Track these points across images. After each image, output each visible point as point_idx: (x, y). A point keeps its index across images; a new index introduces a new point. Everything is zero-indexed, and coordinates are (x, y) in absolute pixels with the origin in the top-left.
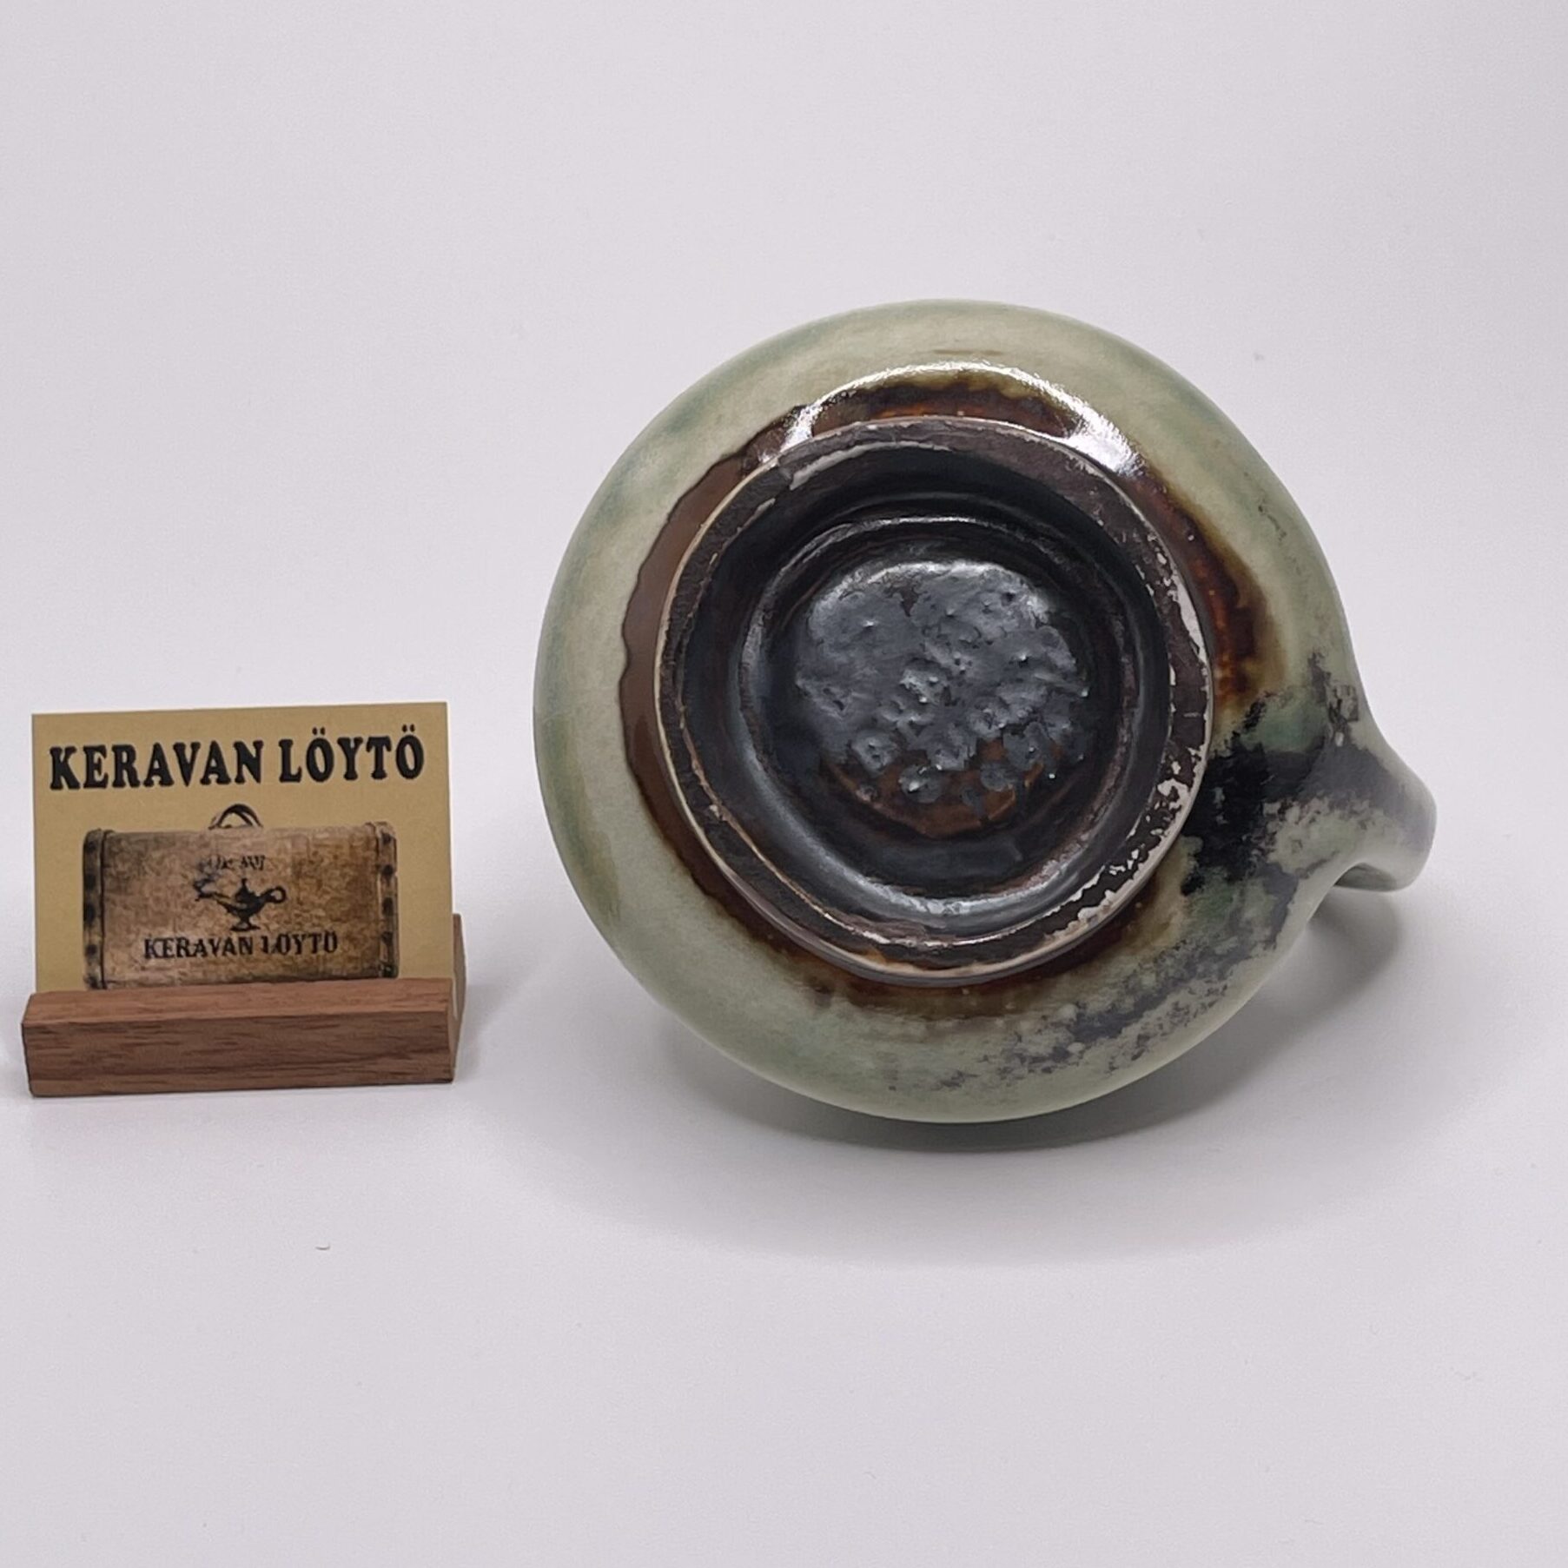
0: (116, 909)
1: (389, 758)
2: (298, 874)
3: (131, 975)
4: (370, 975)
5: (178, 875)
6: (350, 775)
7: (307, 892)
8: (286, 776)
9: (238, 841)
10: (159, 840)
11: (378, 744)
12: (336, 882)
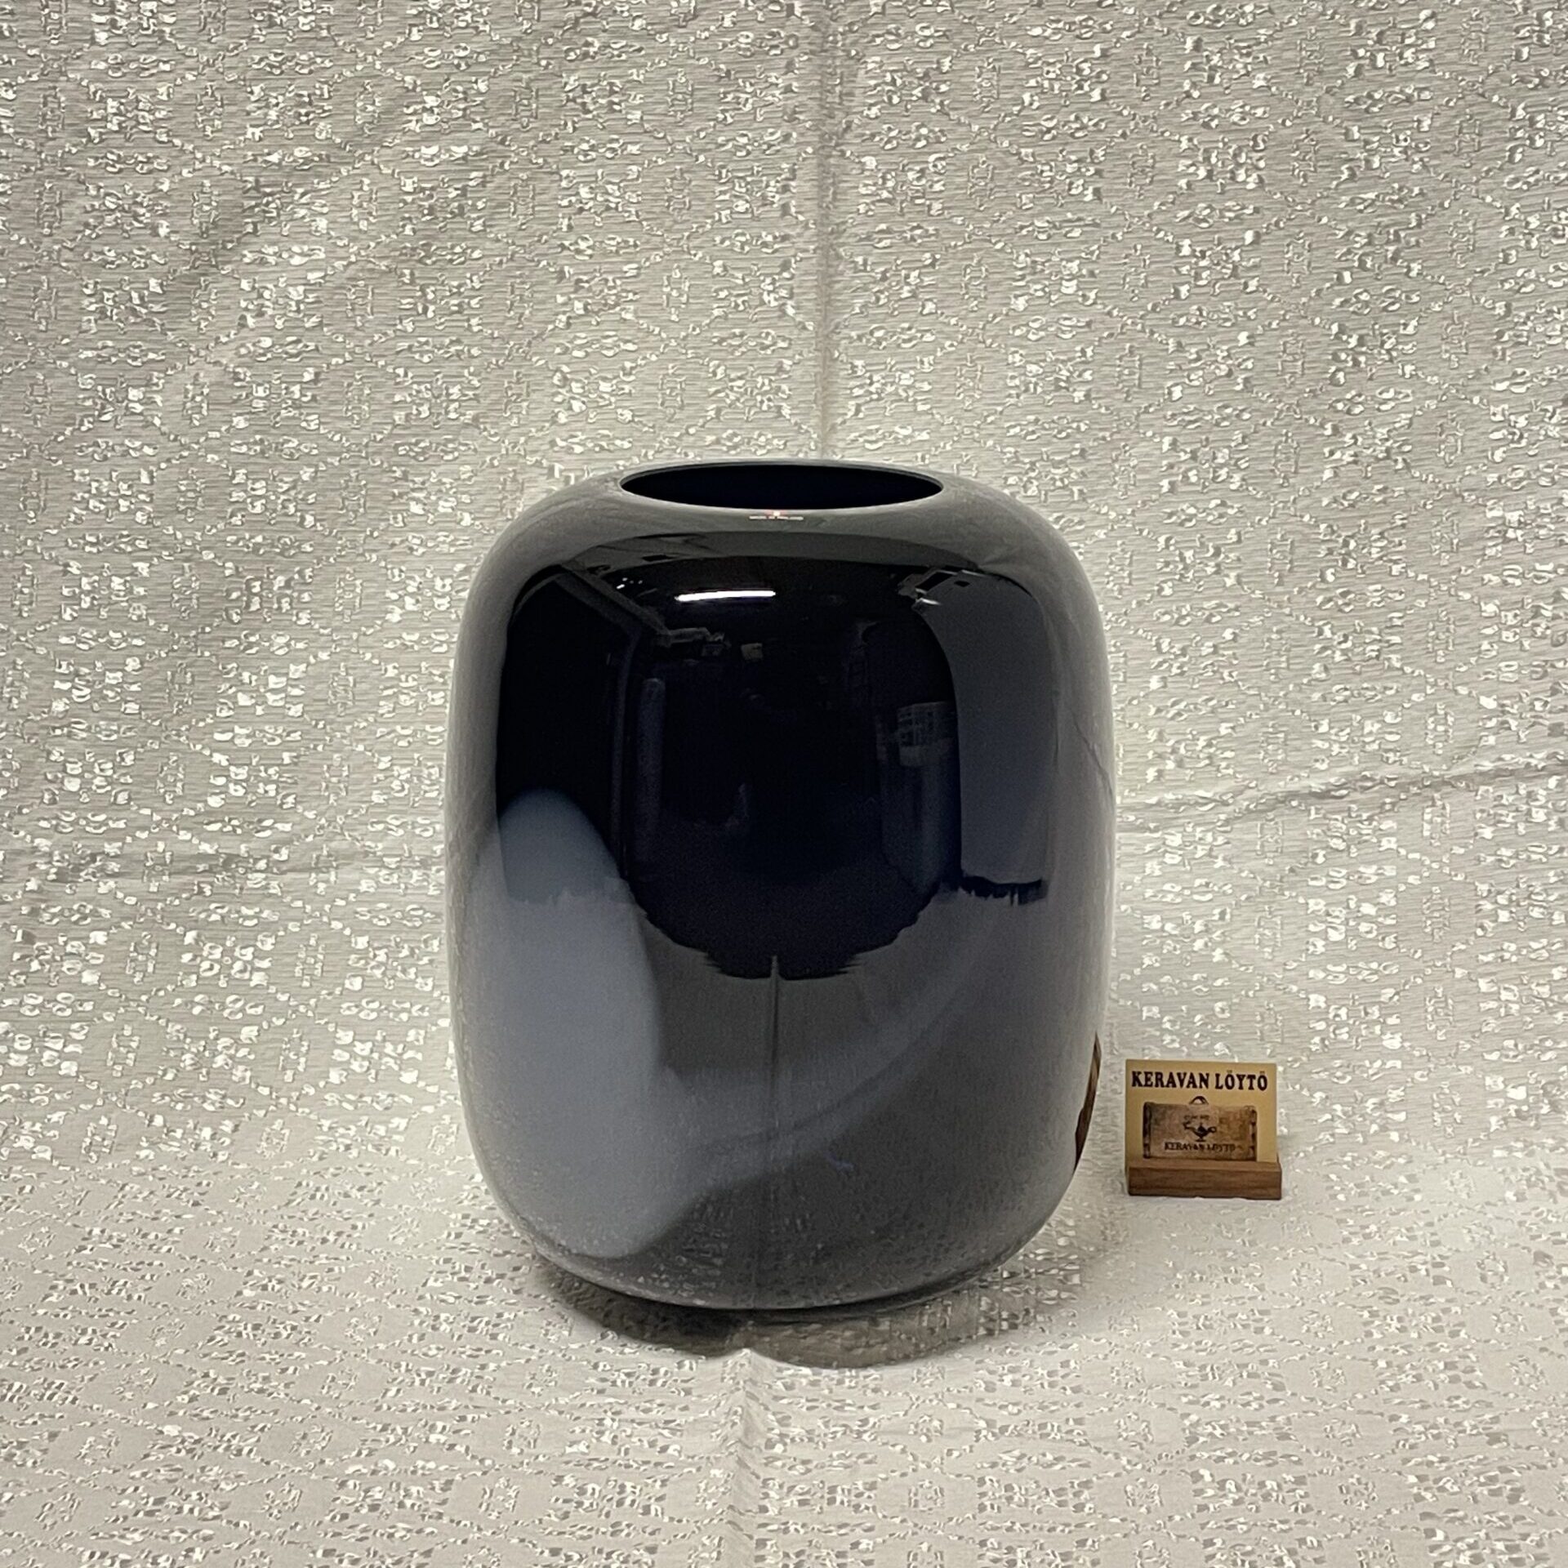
0: (1155, 1133)
1: (1255, 1082)
2: (1221, 1122)
3: (1159, 1155)
4: (1247, 1160)
5: (1178, 1120)
6: (1241, 1087)
7: (1224, 1128)
8: (1217, 1087)
9: (1202, 1109)
10: (1170, 1107)
11: (1251, 1077)
12: (1235, 1126)
